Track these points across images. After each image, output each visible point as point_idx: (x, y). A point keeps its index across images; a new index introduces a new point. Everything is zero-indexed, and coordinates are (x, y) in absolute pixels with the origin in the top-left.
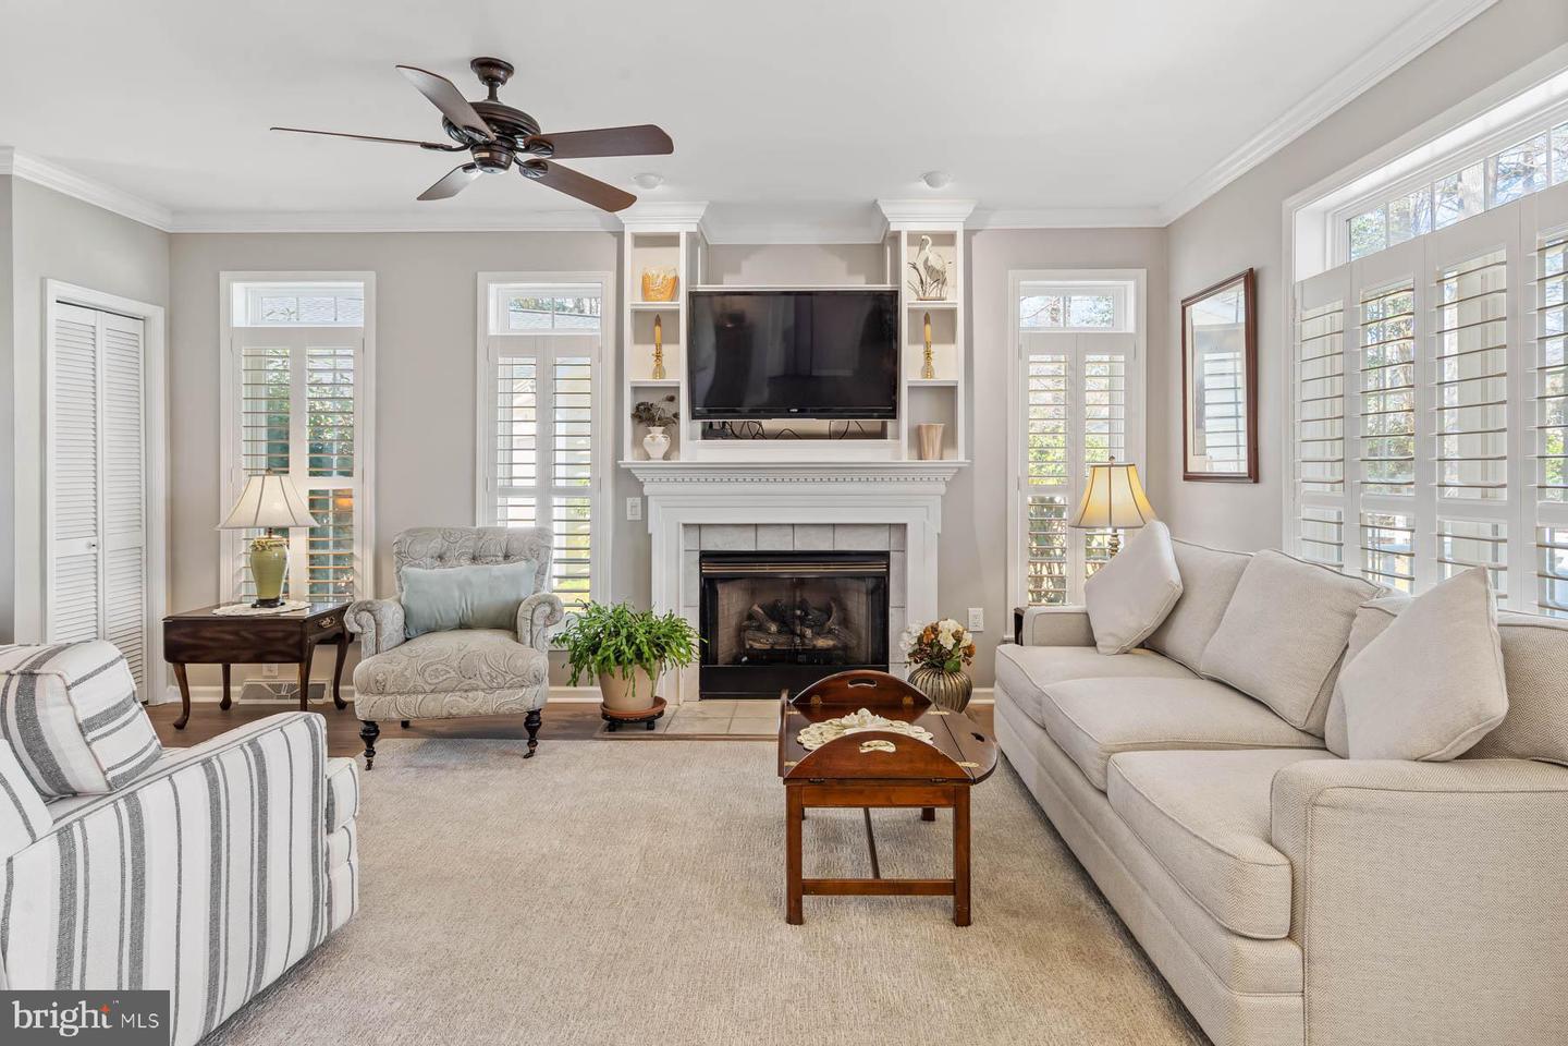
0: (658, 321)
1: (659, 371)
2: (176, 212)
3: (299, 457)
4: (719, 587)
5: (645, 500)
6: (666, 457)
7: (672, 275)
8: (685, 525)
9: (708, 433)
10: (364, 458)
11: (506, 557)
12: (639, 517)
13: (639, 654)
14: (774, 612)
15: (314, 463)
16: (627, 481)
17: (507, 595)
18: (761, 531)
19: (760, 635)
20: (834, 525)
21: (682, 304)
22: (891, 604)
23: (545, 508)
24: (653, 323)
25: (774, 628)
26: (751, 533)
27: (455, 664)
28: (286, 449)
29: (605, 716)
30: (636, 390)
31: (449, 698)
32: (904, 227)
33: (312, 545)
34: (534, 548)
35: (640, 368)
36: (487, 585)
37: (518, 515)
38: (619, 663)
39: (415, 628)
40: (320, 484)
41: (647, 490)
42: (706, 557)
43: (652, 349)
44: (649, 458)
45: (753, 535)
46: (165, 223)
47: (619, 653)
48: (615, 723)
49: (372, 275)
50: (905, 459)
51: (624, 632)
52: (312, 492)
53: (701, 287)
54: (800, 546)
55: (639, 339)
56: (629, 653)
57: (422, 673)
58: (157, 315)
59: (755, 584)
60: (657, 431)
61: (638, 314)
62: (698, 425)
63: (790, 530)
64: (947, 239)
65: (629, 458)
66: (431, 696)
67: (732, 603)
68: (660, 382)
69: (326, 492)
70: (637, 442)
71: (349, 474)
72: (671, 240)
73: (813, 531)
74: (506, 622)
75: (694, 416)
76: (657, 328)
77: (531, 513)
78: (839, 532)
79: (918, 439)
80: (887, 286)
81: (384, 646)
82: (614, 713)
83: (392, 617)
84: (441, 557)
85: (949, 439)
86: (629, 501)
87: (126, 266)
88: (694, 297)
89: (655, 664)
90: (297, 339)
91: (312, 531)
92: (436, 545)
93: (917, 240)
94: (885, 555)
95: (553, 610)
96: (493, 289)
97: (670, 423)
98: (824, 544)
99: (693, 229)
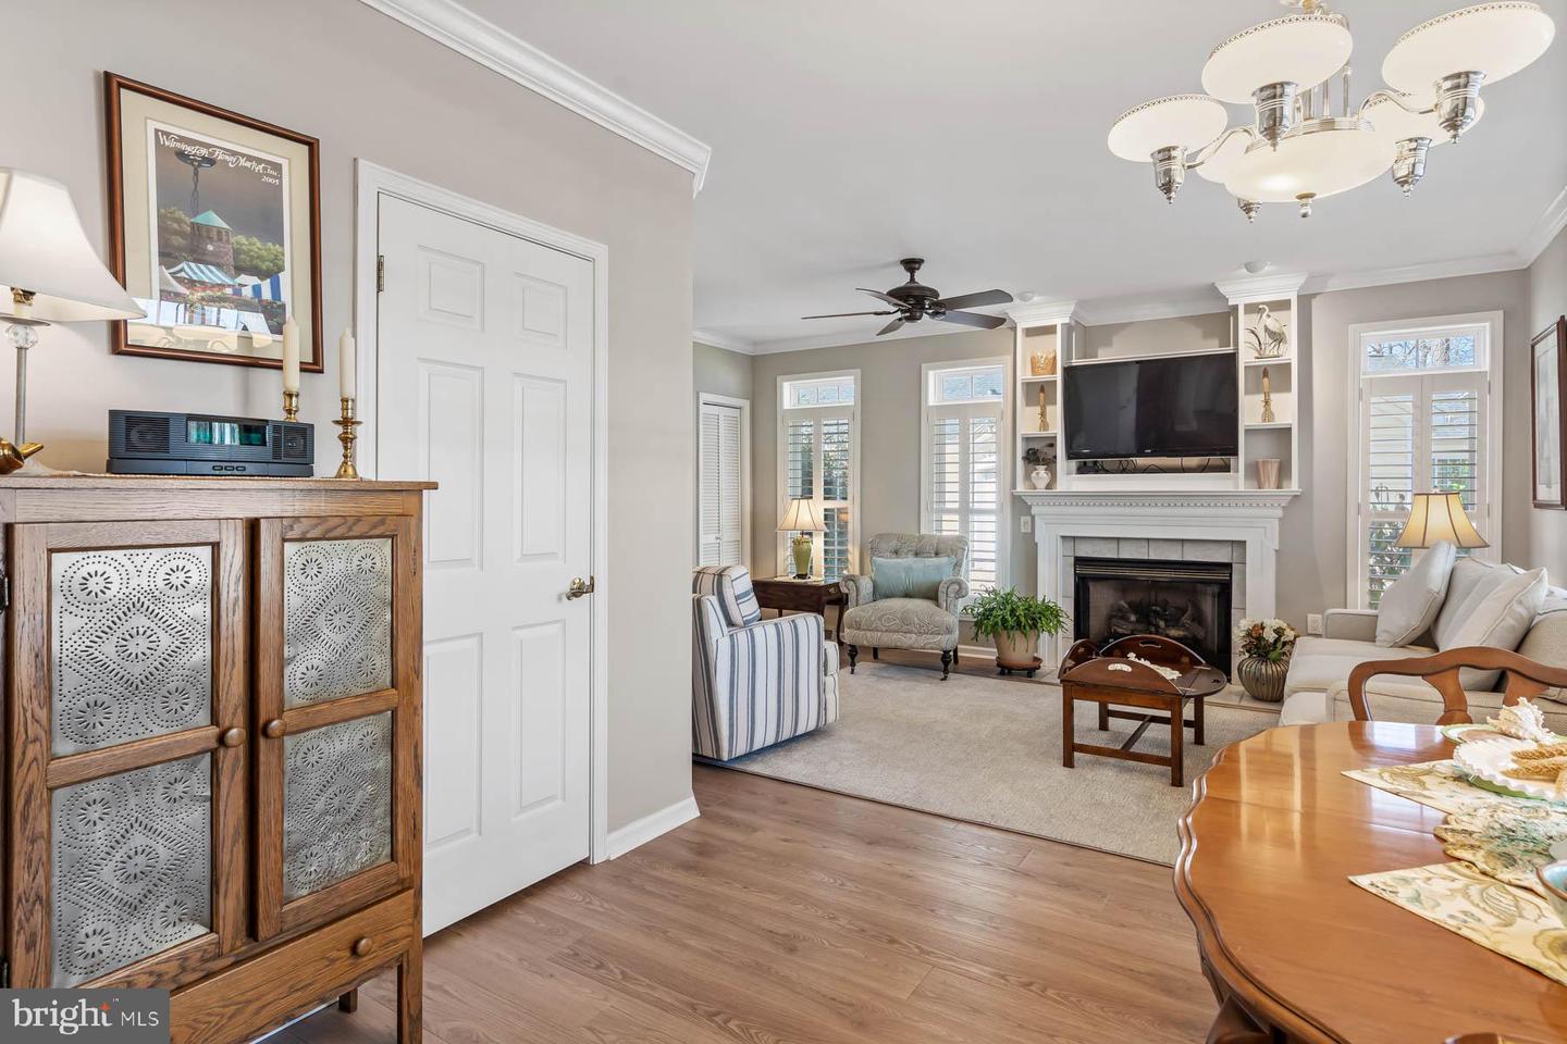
0: (1042, 390)
1: (1044, 425)
2: (755, 344)
3: (818, 489)
4: (1092, 585)
5: (1033, 518)
6: (1049, 487)
7: (1052, 356)
8: (1063, 537)
9: (1082, 470)
10: (854, 489)
11: (937, 554)
12: (1029, 531)
13: (1019, 623)
14: (1135, 608)
15: (827, 491)
16: (1020, 506)
17: (933, 577)
18: (1122, 544)
19: (1122, 622)
20: (1183, 541)
21: (1059, 377)
22: (1233, 606)
23: (965, 523)
24: (1038, 392)
25: (1133, 618)
26: (1114, 545)
27: (899, 616)
28: (811, 483)
29: (998, 665)
30: (1027, 439)
31: (895, 636)
32: (1240, 301)
33: (826, 543)
34: (954, 550)
35: (1029, 423)
36: (921, 570)
37: (951, 527)
38: (1005, 628)
39: (879, 593)
40: (830, 504)
41: (1034, 510)
42: (1079, 561)
43: (1038, 409)
44: (1035, 488)
45: (1116, 547)
46: (748, 350)
47: (1004, 620)
48: (1006, 670)
49: (858, 371)
50: (1242, 488)
51: (1009, 607)
52: (826, 510)
53: (1076, 362)
54: (1153, 556)
55: (1029, 402)
56: (1011, 621)
57: (880, 619)
58: (746, 404)
59: (1125, 584)
60: (1041, 470)
61: (1028, 385)
62: (1074, 464)
63: (1145, 544)
64: (1284, 305)
65: (1021, 488)
66: (885, 634)
67: (1103, 599)
68: (1044, 434)
69: (833, 510)
70: (1027, 477)
71: (845, 499)
72: (1050, 330)
73: (1166, 545)
74: (931, 594)
75: (1070, 456)
76: (1042, 394)
77: (956, 526)
78: (1187, 546)
79: (1254, 471)
80: (1229, 350)
81: (860, 602)
82: (1003, 662)
83: (866, 585)
84: (896, 552)
85: (1284, 471)
86: (1023, 519)
87: (731, 377)
88: (1069, 371)
89: (1032, 634)
90: (816, 414)
91: (826, 535)
92: (894, 544)
93: (1253, 309)
94: (1228, 566)
95: (960, 588)
96: (931, 374)
97: (1050, 463)
98: (1174, 555)
99: (1067, 321)
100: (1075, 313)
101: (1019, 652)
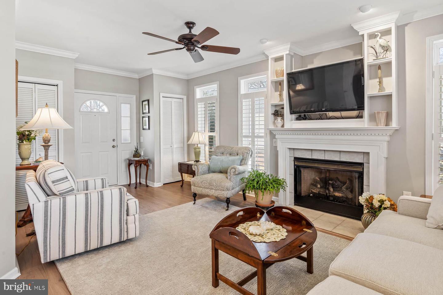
0: (279, 84)
1: (282, 100)
2: (188, 75)
4: (302, 170)
5: (276, 140)
6: (282, 126)
7: (283, 69)
8: (290, 149)
9: (299, 118)
10: (217, 128)
11: (237, 154)
12: (275, 145)
16: (272, 135)
18: (313, 152)
19: (314, 187)
20: (340, 151)
21: (285, 78)
22: (364, 184)
23: (253, 141)
26: (310, 153)
27: (208, 181)
28: (205, 126)
32: (365, 33)
35: (275, 99)
40: (212, 134)
41: (277, 137)
42: (296, 159)
43: (278, 93)
44: (277, 127)
46: (186, 77)
49: (218, 82)
50: (366, 126)
52: (209, 136)
53: (293, 70)
54: (327, 158)
58: (185, 97)
59: (319, 171)
60: (279, 119)
61: (273, 82)
62: (294, 116)
63: (323, 152)
65: (271, 127)
66: (204, 189)
67: (308, 176)
68: (279, 103)
69: (212, 136)
70: (274, 123)
71: (214, 131)
73: (332, 153)
75: (292, 112)
76: (279, 86)
77: (249, 143)
78: (342, 154)
79: (373, 118)
80: (359, 57)
82: (257, 203)
84: (223, 153)
85: (389, 116)
88: (289, 75)
90: (206, 100)
92: (223, 150)
93: (372, 36)
94: (361, 164)
95: (235, 171)
96: (242, 81)
97: (282, 116)
98: (336, 158)
99: (288, 52)
100: (290, 48)
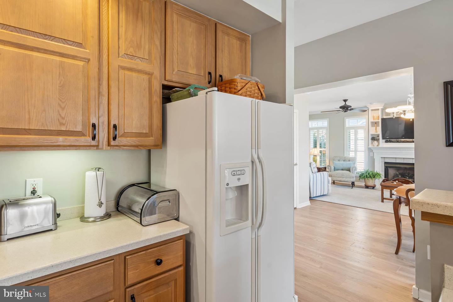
0: (376, 123)
1: (376, 131)
3: (318, 146)
4: (389, 169)
5: (374, 153)
6: (377, 146)
7: (378, 115)
8: (381, 157)
9: (386, 142)
10: (327, 146)
11: (349, 161)
12: (373, 156)
13: (370, 176)
14: (400, 174)
15: (320, 146)
16: (370, 150)
17: (349, 166)
18: (397, 159)
21: (380, 121)
23: (356, 154)
24: (375, 124)
25: (400, 176)
26: (395, 159)
27: (341, 174)
28: (316, 144)
29: (365, 186)
30: (372, 135)
31: (340, 178)
33: (320, 158)
34: (353, 160)
35: (373, 131)
36: (346, 164)
37: (352, 155)
38: (367, 177)
39: (335, 169)
40: (321, 149)
41: (374, 151)
42: (385, 163)
43: (375, 128)
44: (374, 146)
47: (367, 176)
48: (367, 187)
49: (328, 119)
51: (368, 173)
52: (320, 151)
53: (385, 117)
54: (405, 162)
55: (372, 126)
56: (368, 176)
57: (337, 174)
59: (398, 169)
60: (376, 142)
61: (372, 123)
62: (384, 140)
63: (403, 159)
65: (370, 146)
67: (392, 172)
68: (376, 133)
69: (322, 151)
70: (372, 143)
71: (325, 148)
72: (378, 110)
73: (408, 159)
74: (349, 170)
75: (383, 139)
76: (376, 125)
77: (354, 155)
81: (331, 171)
82: (366, 185)
83: (333, 168)
84: (339, 160)
86: (371, 153)
88: (383, 120)
89: (374, 179)
90: (318, 129)
91: (320, 156)
92: (338, 159)
95: (356, 168)
96: (347, 119)
97: (378, 140)
99: (382, 108)
100: (384, 106)
101: (370, 182)
